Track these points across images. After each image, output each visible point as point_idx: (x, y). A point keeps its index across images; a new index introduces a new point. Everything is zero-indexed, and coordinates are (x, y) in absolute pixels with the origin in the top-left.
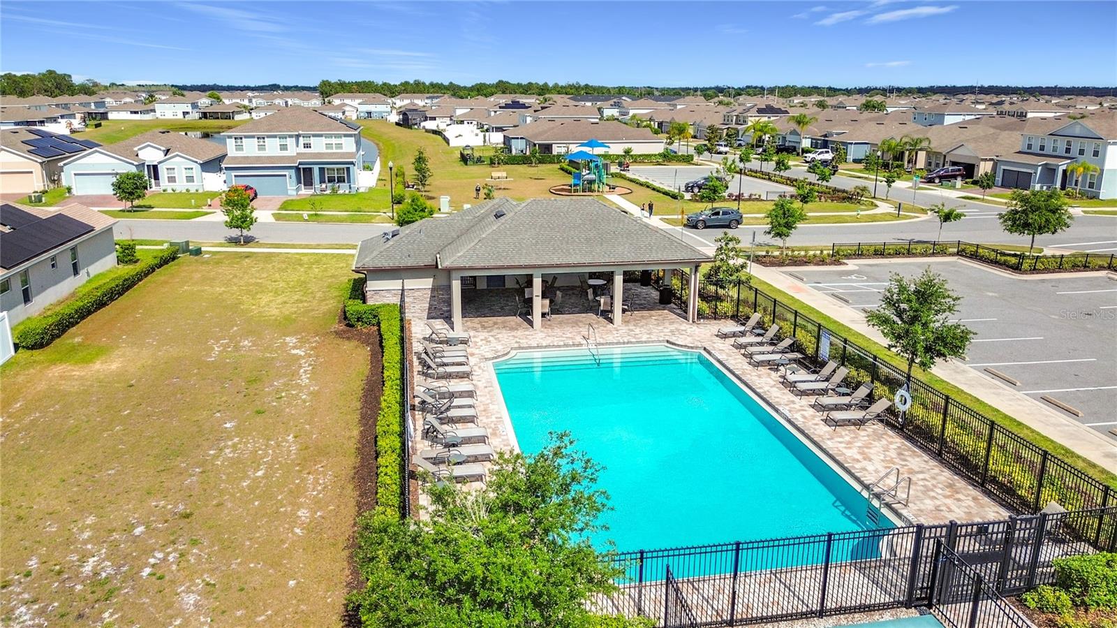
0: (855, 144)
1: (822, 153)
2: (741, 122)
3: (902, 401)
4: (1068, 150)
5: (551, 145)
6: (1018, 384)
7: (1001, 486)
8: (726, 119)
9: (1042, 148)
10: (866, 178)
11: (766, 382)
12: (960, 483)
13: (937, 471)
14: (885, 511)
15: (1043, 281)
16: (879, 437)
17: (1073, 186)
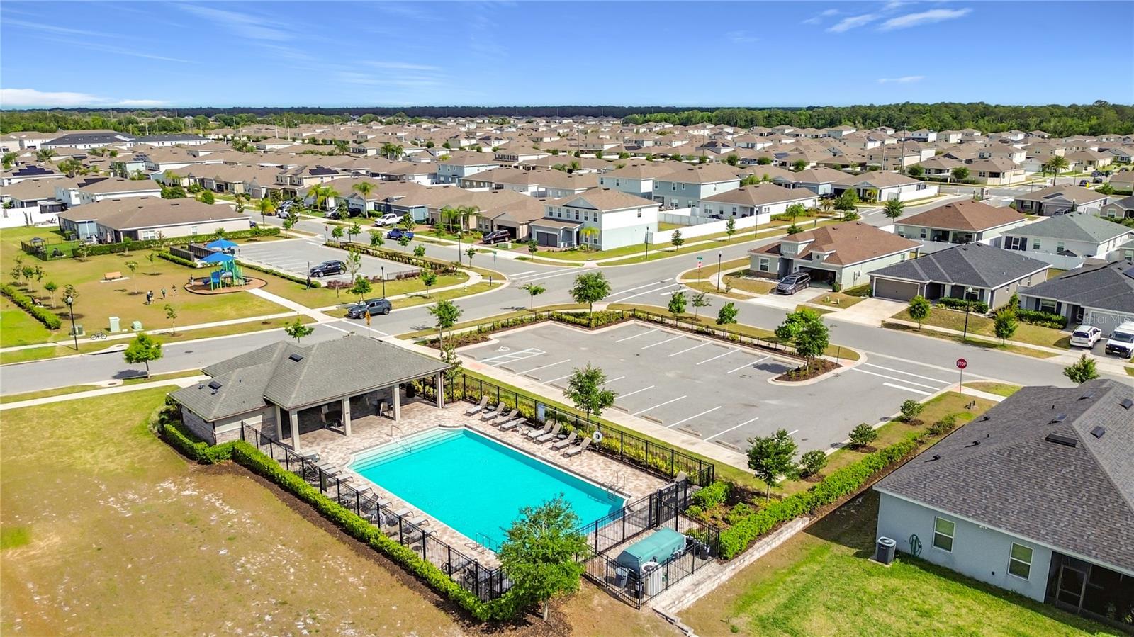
0: (416, 208)
1: (390, 217)
2: (297, 183)
3: (597, 437)
4: (577, 217)
5: (136, 232)
6: (663, 422)
7: (653, 469)
8: (279, 179)
9: (560, 215)
10: (438, 242)
11: (516, 439)
12: (637, 472)
13: (625, 469)
14: (617, 494)
15: (605, 333)
16: (591, 458)
17: (584, 242)
